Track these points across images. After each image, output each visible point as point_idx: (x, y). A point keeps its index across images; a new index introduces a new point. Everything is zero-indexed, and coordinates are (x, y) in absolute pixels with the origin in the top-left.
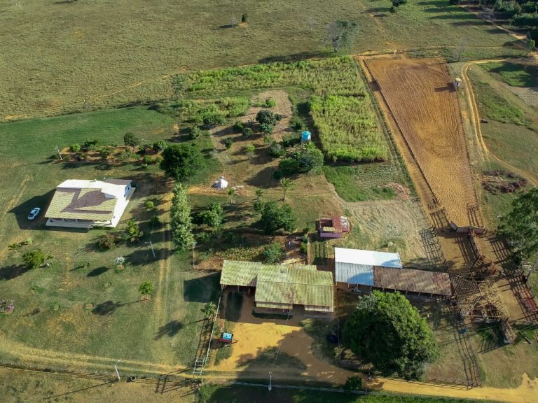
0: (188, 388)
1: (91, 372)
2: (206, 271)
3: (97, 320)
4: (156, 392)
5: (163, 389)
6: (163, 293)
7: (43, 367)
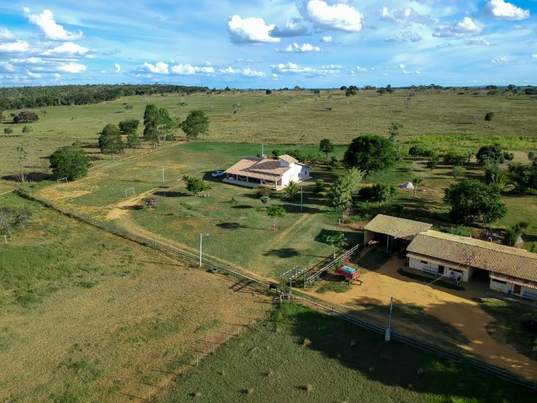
0: (269, 298)
1: (180, 256)
2: (352, 228)
3: (217, 230)
4: (232, 288)
5: (240, 289)
6: (293, 231)
7: (143, 241)
